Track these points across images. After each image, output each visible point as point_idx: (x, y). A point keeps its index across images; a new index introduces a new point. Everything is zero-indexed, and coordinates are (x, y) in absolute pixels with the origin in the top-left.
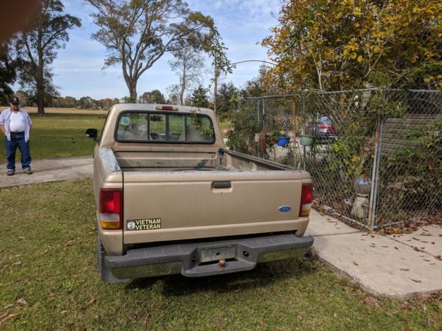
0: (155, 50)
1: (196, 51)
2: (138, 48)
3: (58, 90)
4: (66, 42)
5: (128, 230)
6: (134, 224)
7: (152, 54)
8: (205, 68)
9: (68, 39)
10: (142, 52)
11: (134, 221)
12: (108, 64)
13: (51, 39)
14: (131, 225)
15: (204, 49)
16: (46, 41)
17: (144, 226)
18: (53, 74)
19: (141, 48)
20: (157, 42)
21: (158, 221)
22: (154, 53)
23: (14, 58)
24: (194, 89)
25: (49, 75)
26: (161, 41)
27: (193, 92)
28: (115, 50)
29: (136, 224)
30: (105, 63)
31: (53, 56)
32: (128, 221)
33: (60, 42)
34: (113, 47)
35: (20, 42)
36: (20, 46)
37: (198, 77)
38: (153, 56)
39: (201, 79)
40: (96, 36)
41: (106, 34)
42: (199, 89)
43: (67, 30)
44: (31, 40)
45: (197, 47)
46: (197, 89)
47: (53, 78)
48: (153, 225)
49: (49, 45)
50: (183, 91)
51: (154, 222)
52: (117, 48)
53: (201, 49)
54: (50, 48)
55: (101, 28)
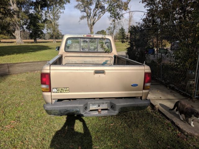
0: (101, 11)
1: (120, 11)
2: (94, 11)
3: (61, 32)
4: (64, 10)
5: (53, 92)
6: (56, 90)
7: (100, 13)
8: (125, 19)
9: (64, 9)
10: (96, 13)
11: (56, 88)
12: (81, 19)
13: (58, 9)
14: (55, 90)
15: (124, 9)
16: (56, 11)
17: (61, 91)
18: (59, 25)
19: (95, 11)
20: (102, 8)
21: (68, 89)
22: (101, 13)
23: (44, 19)
24: (119, 29)
25: (58, 25)
26: (104, 7)
27: (119, 30)
28: (84, 13)
29: (57, 90)
30: (80, 19)
31: (59, 17)
32: (53, 88)
33: (62, 11)
34: (84, 11)
35: (46, 12)
36: (46, 13)
37: (121, 23)
38: (100, 14)
39: (122, 24)
40: (76, 7)
41: (81, 5)
42: (122, 28)
43: (65, 5)
44: (50, 11)
45: (121, 8)
46: (121, 29)
47: (59, 26)
48: (65, 90)
49: (57, 12)
50: (114, 29)
51: (66, 89)
52: (85, 11)
53: (123, 10)
54: (58, 13)
55: (78, 3)
